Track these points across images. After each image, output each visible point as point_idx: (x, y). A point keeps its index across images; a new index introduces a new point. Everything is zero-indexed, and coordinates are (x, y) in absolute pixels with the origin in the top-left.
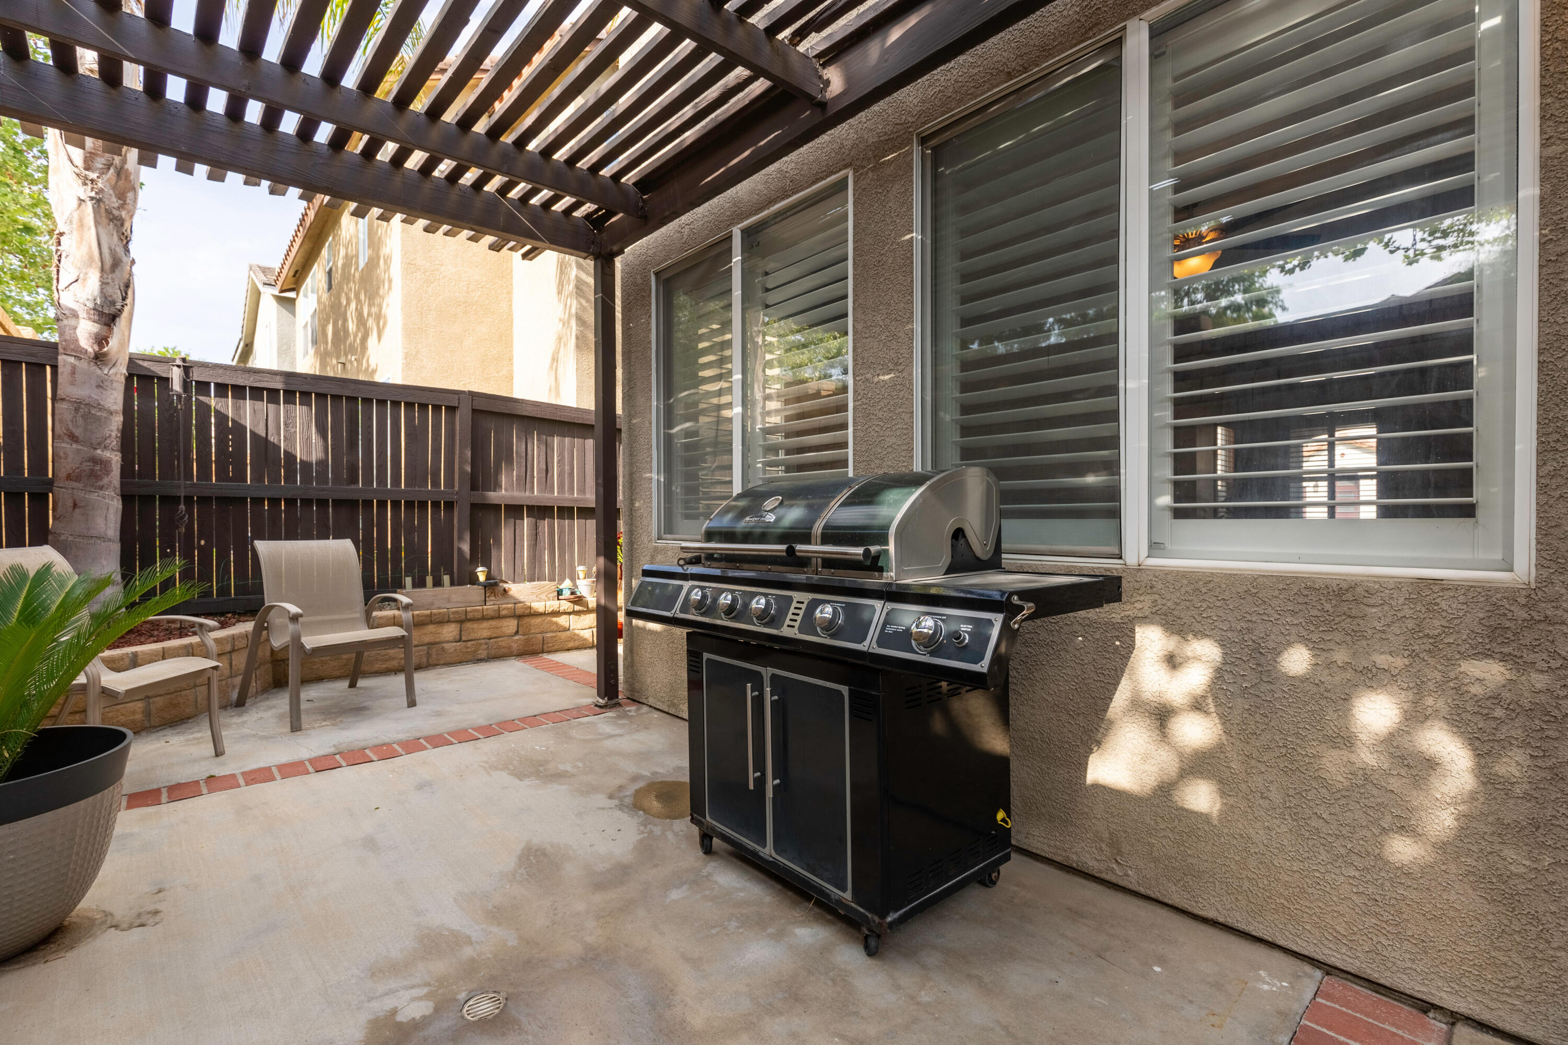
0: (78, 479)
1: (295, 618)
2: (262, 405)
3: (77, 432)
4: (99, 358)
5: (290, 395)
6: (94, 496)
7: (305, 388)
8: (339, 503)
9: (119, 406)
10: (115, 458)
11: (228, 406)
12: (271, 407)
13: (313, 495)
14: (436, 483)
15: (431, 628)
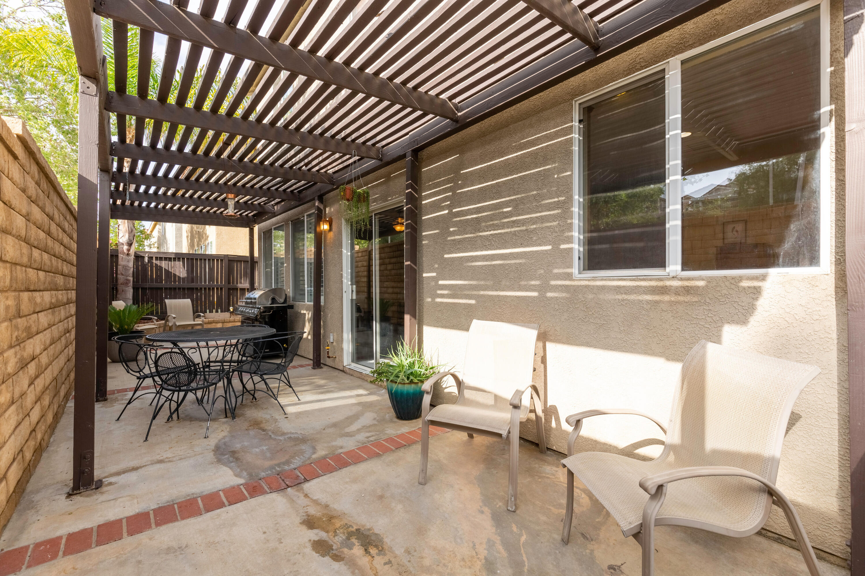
0: (123, 284)
1: (174, 318)
2: (167, 262)
3: (123, 273)
4: (128, 255)
5: (175, 259)
6: (127, 289)
7: (179, 257)
8: (188, 289)
9: (132, 266)
10: (131, 279)
11: (158, 263)
12: (170, 262)
13: (181, 287)
14: (217, 282)
15: (214, 324)
